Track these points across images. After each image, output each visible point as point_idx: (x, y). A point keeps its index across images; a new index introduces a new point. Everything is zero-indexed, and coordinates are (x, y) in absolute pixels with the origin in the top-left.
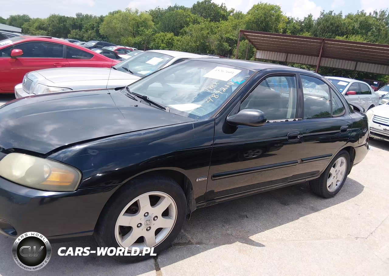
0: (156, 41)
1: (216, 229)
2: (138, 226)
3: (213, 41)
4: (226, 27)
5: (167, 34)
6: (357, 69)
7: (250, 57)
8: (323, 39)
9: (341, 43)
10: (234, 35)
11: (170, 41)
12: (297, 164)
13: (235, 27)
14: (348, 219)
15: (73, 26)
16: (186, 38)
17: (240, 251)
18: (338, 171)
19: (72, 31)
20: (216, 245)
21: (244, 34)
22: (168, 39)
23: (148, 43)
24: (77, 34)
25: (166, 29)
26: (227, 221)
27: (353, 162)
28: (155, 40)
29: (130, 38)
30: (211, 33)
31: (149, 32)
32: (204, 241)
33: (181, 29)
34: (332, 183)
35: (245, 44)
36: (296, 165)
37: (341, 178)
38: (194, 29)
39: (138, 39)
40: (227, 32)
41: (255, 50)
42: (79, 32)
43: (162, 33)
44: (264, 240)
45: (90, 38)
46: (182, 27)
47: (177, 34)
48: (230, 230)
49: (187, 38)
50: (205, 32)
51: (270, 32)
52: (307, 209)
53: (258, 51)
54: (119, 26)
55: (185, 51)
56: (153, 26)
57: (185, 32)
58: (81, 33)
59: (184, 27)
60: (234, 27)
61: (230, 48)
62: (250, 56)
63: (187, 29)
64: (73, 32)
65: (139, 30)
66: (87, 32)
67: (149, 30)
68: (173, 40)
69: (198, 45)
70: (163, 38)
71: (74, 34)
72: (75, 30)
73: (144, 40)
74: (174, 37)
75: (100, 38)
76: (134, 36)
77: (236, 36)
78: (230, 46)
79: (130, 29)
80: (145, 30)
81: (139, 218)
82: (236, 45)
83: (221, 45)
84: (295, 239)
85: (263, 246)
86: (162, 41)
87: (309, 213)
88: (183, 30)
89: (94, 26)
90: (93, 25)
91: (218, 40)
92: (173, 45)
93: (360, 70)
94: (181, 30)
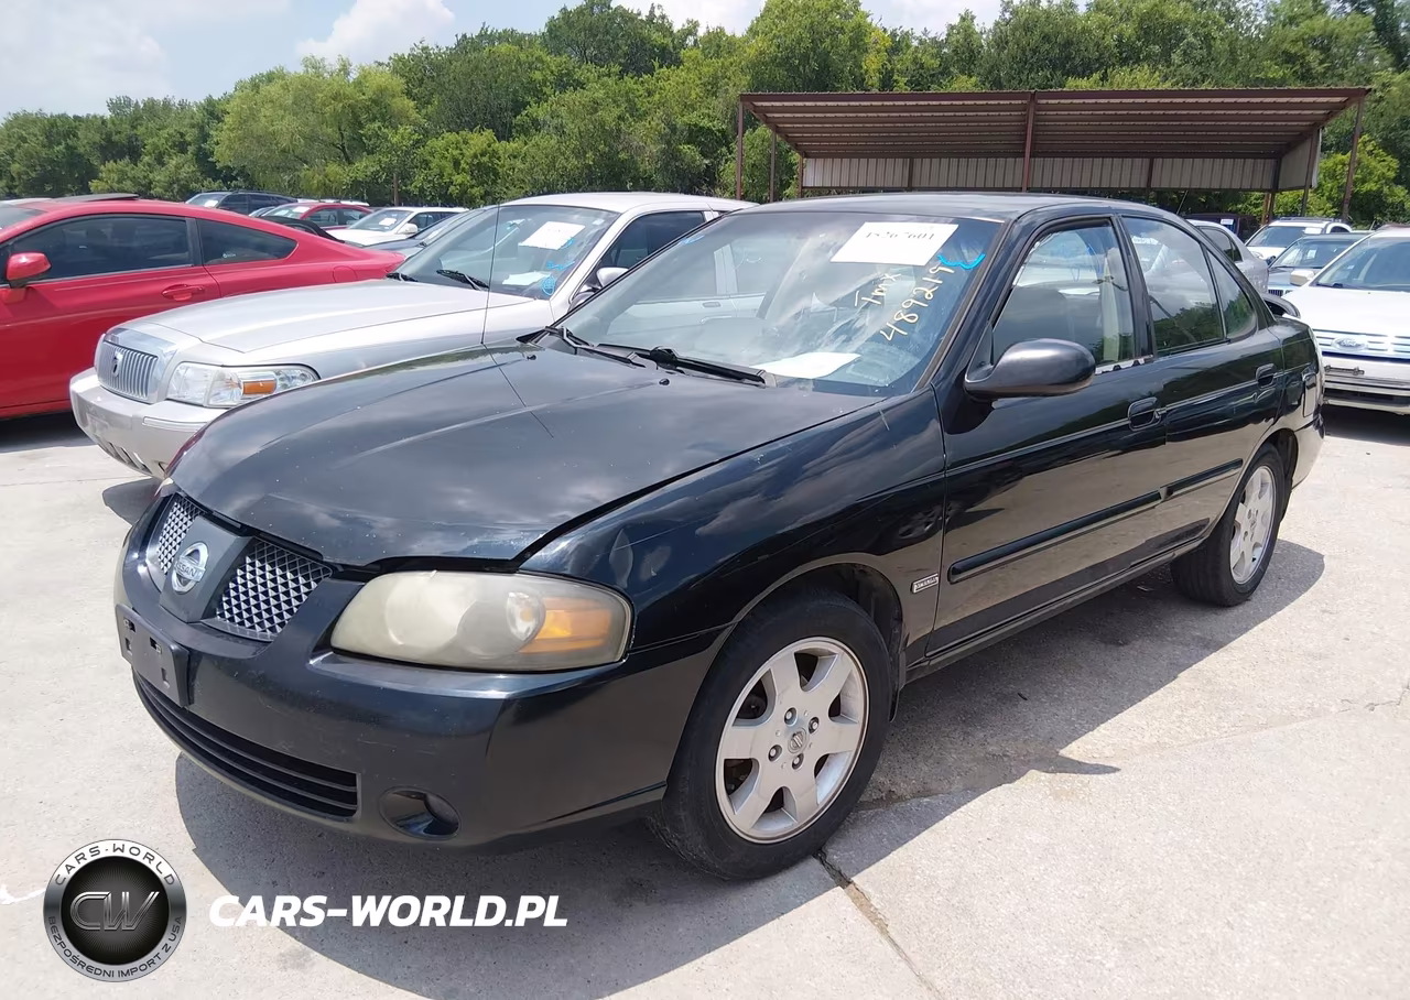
0: (432, 165)
1: (950, 746)
2: (771, 758)
3: (644, 140)
4: (681, 87)
5: (470, 135)
6: (1154, 184)
7: (781, 185)
8: (1033, 95)
9: (1093, 101)
10: (713, 115)
11: (485, 159)
12: (1159, 501)
13: (712, 87)
14: (1320, 657)
15: (102, 149)
16: (543, 144)
17: (1057, 796)
18: (1254, 512)
19: (102, 167)
20: (974, 791)
21: (755, 106)
22: (475, 156)
23: (405, 176)
24: (123, 177)
25: (464, 118)
26: (971, 719)
27: (1292, 481)
28: (427, 163)
29: (333, 168)
30: (632, 116)
31: (400, 136)
32: (934, 786)
33: (518, 113)
34: (1243, 554)
35: (758, 141)
36: (1153, 507)
37: (1261, 534)
38: (569, 108)
39: (364, 166)
40: (689, 107)
41: (796, 157)
42: (133, 169)
43: (452, 137)
44: (1108, 754)
45: (175, 186)
46: (519, 106)
47: (504, 134)
48: (993, 740)
49: (545, 141)
50: (609, 116)
51: (837, 89)
52: (1188, 645)
53: (810, 163)
54: (287, 128)
55: (545, 189)
56: (414, 115)
57: (535, 122)
58: (139, 171)
59: (529, 103)
60: (709, 87)
61: (707, 162)
62: (781, 181)
63: (539, 112)
64: (110, 169)
65: (362, 135)
66: (163, 164)
67: (401, 130)
68: (494, 154)
69: (591, 163)
70: (456, 152)
71: (115, 176)
72: (115, 162)
73: (389, 169)
74: (497, 145)
75: (215, 180)
76: (347, 159)
77: (719, 115)
78: (704, 155)
79: (328, 135)
80: (386, 130)
81: (771, 729)
82: (724, 149)
83: (671, 155)
84: (1198, 737)
85: (1115, 770)
86: (456, 163)
87: (1200, 658)
88: (526, 115)
89: (188, 139)
90: (182, 135)
91: (662, 136)
92: (496, 174)
93: (1165, 185)
94: (519, 117)
